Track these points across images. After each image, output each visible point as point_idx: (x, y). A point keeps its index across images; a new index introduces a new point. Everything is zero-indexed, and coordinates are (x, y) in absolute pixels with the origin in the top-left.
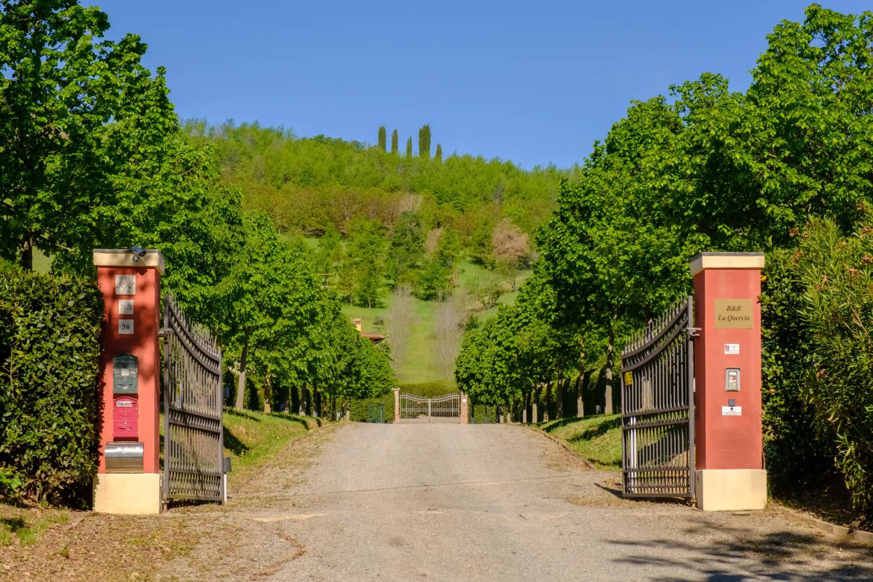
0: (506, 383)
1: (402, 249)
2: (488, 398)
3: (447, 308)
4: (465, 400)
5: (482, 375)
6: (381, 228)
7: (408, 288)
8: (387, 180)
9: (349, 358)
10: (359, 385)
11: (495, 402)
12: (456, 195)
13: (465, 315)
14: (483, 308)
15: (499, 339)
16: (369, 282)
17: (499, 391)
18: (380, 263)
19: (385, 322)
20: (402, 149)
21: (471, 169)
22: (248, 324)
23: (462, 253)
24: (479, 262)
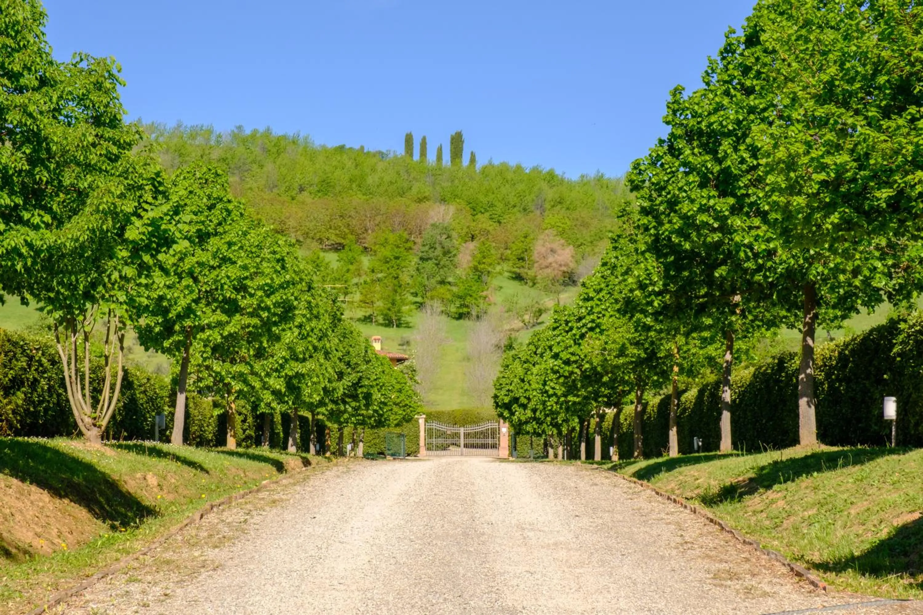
0: (561, 408)
1: (430, 265)
2: (535, 426)
3: (483, 327)
4: (505, 429)
5: (529, 399)
6: (407, 241)
7: (438, 306)
8: (414, 190)
9: (354, 377)
10: (371, 412)
11: (544, 431)
12: (492, 205)
13: (502, 335)
14: (523, 328)
15: (555, 350)
16: (393, 300)
17: (549, 419)
18: (405, 278)
19: (412, 343)
20: (432, 157)
21: (509, 178)
22: (188, 323)
23: (498, 268)
24: (518, 278)
